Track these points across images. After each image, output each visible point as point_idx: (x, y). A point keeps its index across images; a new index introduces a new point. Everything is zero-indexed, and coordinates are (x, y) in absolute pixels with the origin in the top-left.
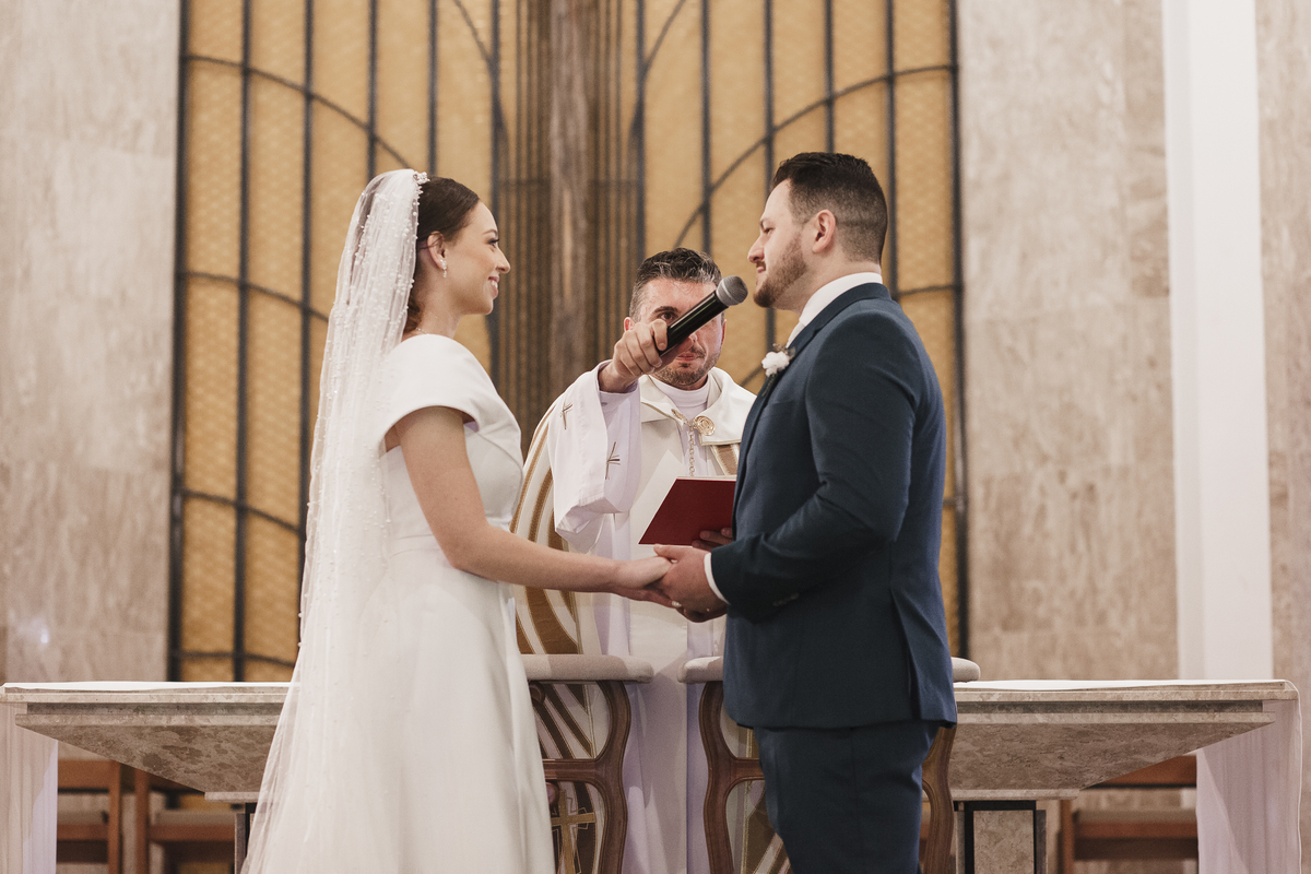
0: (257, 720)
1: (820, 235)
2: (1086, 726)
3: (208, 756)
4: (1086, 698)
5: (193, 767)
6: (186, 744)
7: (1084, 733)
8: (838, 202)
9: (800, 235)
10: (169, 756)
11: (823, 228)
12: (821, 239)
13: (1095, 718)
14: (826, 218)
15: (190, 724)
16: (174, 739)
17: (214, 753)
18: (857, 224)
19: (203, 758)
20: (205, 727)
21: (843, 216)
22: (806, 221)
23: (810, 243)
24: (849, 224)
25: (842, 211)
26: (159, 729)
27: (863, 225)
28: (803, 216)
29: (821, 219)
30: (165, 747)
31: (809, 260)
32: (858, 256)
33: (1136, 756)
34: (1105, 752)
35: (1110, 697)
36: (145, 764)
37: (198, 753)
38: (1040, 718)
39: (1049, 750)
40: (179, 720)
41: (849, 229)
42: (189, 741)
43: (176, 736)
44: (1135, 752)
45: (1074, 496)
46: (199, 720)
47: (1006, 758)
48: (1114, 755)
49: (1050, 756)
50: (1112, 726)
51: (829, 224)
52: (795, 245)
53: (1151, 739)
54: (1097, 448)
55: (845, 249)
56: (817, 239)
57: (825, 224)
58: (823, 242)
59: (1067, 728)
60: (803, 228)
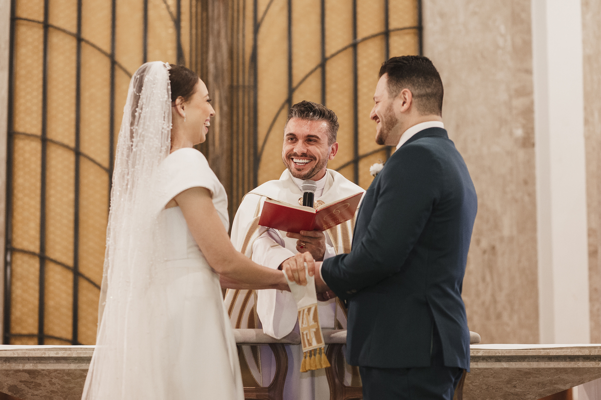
0: (73, 366)
1: (404, 103)
2: (529, 369)
3: (45, 386)
4: (530, 354)
5: (36, 393)
6: (32, 380)
7: (527, 373)
8: (413, 84)
9: (392, 104)
10: (23, 386)
11: (405, 99)
12: (405, 105)
13: (535, 365)
14: (407, 94)
15: (35, 368)
16: (26, 377)
17: (48, 384)
18: (424, 96)
19: (42, 388)
20: (43, 370)
21: (416, 92)
22: (396, 96)
23: (398, 107)
24: (420, 96)
25: (415, 90)
26: (18, 371)
27: (428, 96)
28: (394, 94)
29: (404, 94)
30: (21, 381)
31: (398, 116)
32: (426, 113)
33: (555, 386)
34: (539, 383)
35: (543, 353)
36: (9, 391)
37: (40, 385)
38: (505, 365)
39: (509, 382)
40: (29, 366)
41: (420, 99)
42: (34, 378)
43: (27, 375)
44: (555, 384)
45: (484, 252)
46: (40, 367)
47: (485, 387)
48: (544, 385)
49: (509, 386)
50: (544, 369)
51: (408, 96)
52: (390, 108)
53: (565, 377)
54: (496, 227)
55: (418, 109)
56: (403, 105)
57: (407, 97)
58: (406, 106)
59: (519, 370)
60: (394, 100)
